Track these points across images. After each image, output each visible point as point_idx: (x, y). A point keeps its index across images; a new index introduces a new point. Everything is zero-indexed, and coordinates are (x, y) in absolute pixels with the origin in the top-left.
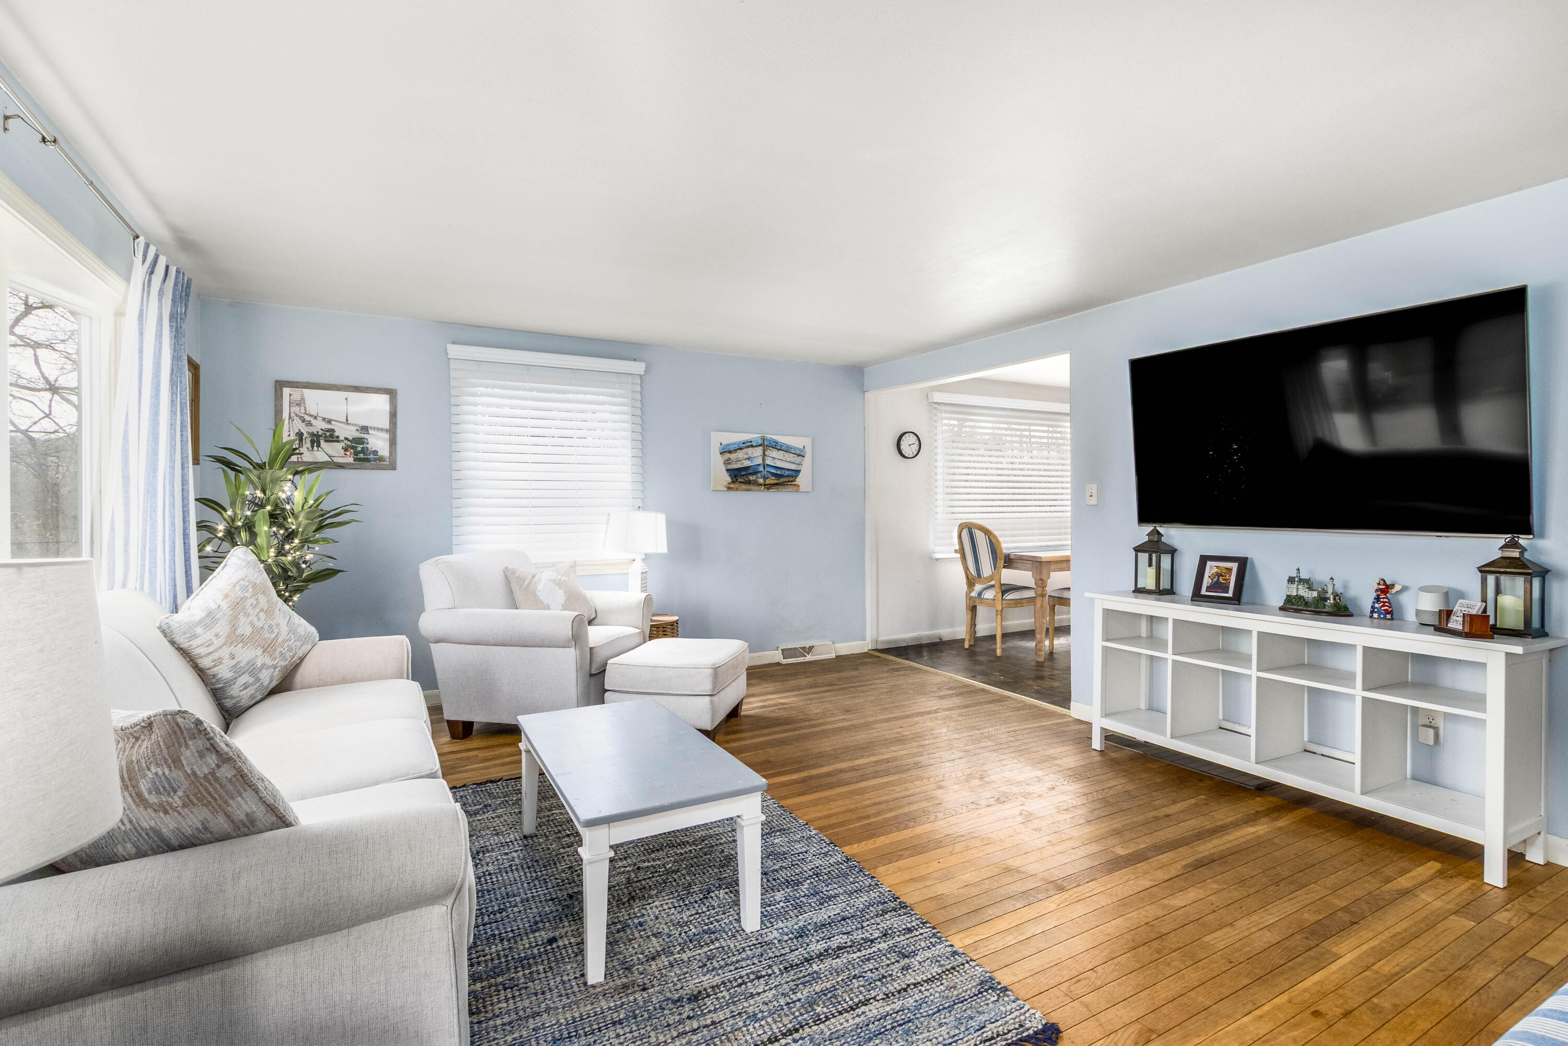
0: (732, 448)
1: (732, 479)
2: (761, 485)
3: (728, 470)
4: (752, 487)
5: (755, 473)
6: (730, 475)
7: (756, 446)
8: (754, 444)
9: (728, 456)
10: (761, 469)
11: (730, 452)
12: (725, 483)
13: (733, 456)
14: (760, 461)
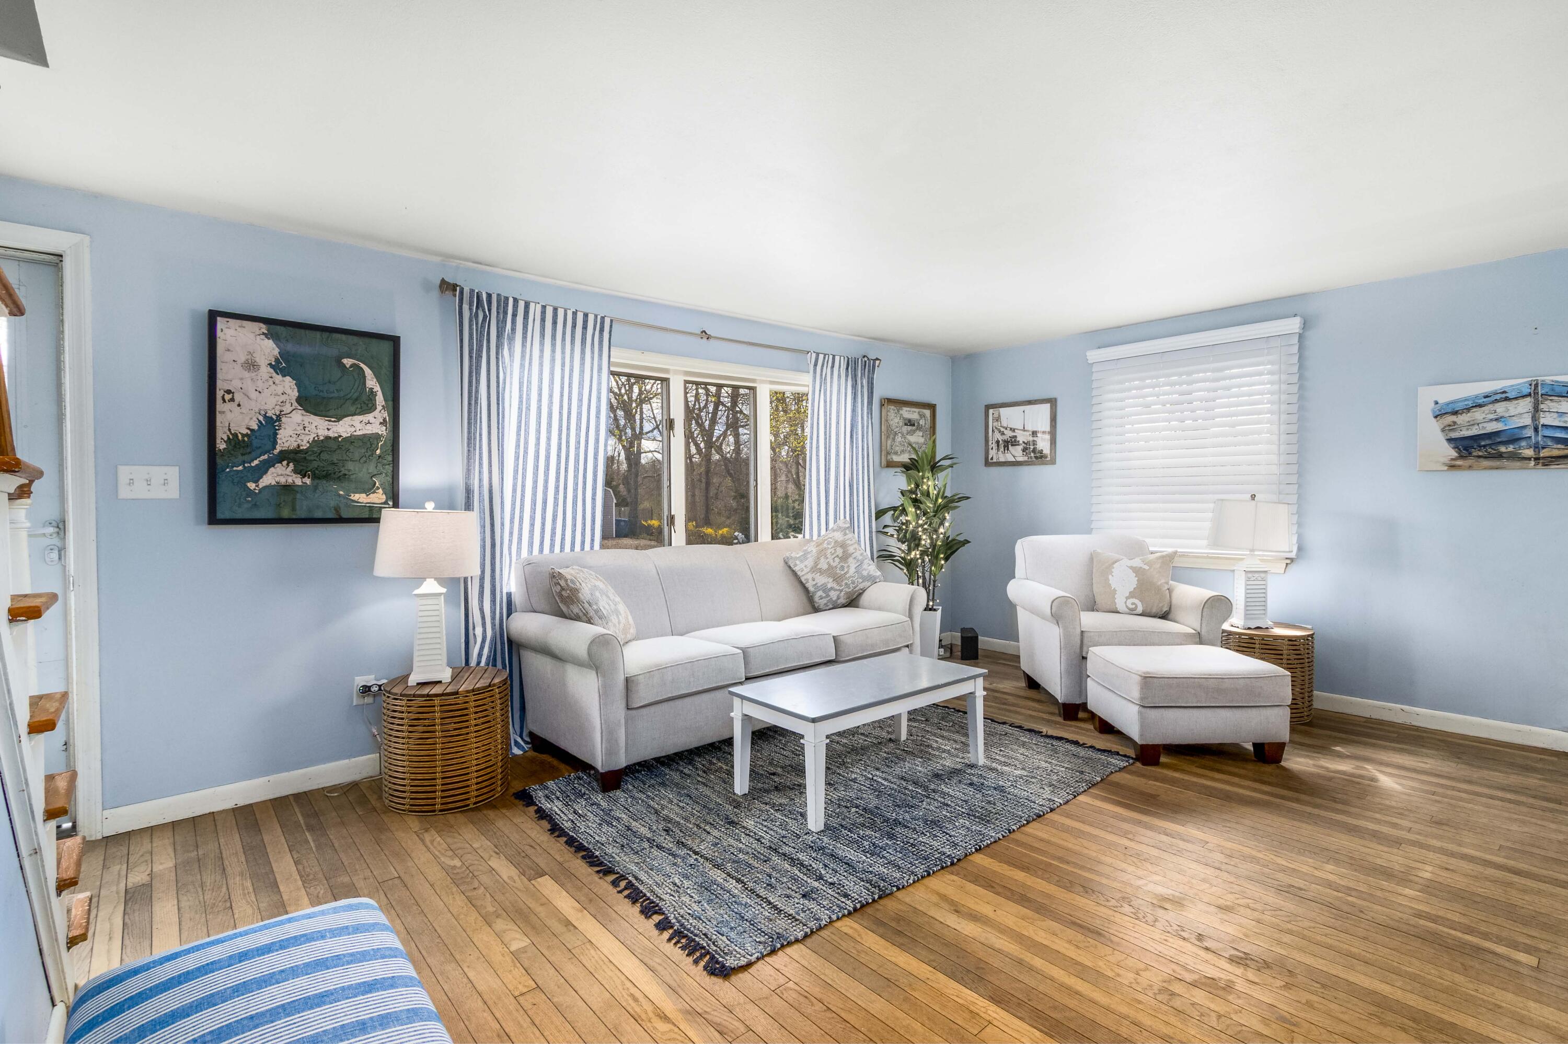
0: (1458, 407)
1: (1459, 452)
2: (1529, 459)
3: (1450, 440)
4: (1505, 462)
5: (1514, 440)
6: (1454, 448)
7: (1516, 398)
8: (1510, 395)
9: (1450, 419)
10: (1530, 432)
11: (1455, 413)
12: (1446, 460)
13: (1462, 419)
14: (1527, 420)
